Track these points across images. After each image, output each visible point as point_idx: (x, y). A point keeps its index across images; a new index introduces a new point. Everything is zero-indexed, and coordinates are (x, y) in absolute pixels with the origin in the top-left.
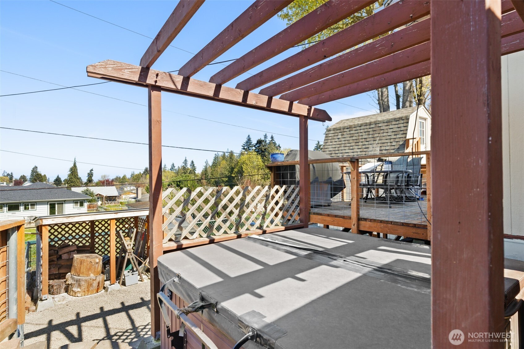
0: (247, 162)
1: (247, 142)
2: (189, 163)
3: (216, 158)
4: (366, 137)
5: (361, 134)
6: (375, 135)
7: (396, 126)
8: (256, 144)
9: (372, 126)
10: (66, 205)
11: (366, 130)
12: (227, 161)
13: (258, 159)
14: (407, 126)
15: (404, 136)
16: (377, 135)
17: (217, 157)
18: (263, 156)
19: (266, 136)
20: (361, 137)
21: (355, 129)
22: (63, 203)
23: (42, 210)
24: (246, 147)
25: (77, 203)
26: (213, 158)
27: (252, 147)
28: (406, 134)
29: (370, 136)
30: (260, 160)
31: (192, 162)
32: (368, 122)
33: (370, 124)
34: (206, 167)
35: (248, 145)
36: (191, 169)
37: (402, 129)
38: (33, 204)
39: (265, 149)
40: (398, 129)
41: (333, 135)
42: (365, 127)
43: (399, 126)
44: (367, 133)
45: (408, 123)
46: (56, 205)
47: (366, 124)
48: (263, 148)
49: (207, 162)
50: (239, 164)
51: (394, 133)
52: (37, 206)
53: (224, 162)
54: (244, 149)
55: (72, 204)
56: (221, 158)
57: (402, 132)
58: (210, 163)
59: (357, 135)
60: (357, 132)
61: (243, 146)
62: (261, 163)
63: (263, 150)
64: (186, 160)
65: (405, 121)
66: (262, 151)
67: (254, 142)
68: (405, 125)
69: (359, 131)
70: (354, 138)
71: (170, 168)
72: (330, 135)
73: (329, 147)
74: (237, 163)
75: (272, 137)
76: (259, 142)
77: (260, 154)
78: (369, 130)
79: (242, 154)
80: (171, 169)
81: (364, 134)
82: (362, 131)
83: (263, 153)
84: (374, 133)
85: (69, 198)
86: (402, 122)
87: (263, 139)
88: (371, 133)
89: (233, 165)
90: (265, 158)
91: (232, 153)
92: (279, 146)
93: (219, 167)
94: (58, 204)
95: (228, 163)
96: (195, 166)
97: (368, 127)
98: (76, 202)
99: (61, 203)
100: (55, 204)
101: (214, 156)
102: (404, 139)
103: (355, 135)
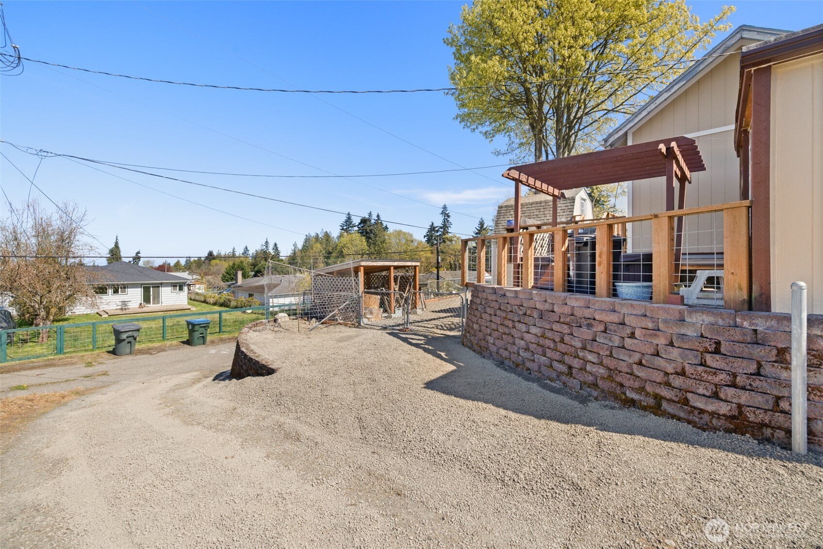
0: (349, 245)
1: (346, 221)
2: (271, 246)
3: (307, 240)
4: (537, 213)
5: (532, 211)
6: (546, 212)
7: (564, 205)
8: (360, 224)
9: (542, 205)
10: (163, 288)
11: (537, 208)
12: (321, 243)
13: (362, 241)
14: (574, 205)
15: (571, 213)
16: (548, 212)
17: (309, 239)
18: (368, 238)
19: (370, 214)
20: (532, 214)
21: (527, 206)
22: (159, 287)
23: (134, 296)
24: (345, 227)
25: (176, 286)
26: (304, 240)
27: (352, 227)
28: (573, 211)
29: (541, 213)
30: (365, 244)
31: (276, 245)
32: (538, 200)
33: (541, 202)
34: (294, 250)
35: (348, 224)
36: (273, 254)
37: (570, 207)
38: (125, 287)
39: (371, 230)
40: (565, 208)
41: (505, 211)
42: (536, 205)
43: (567, 205)
44: (538, 210)
45: (574, 202)
46: (151, 289)
47: (537, 203)
48: (368, 228)
49: (295, 245)
50: (338, 247)
51: (562, 211)
52: (129, 290)
53: (319, 245)
54: (342, 229)
55: (170, 288)
56: (314, 240)
57: (569, 210)
58: (300, 246)
59: (529, 212)
60: (528, 209)
61: (341, 226)
62: (366, 247)
63: (368, 231)
64: (267, 242)
65: (572, 201)
66: (367, 233)
67: (356, 221)
68: (572, 204)
69: (531, 209)
70: (526, 214)
71: (241, 253)
72: (502, 212)
73: (502, 222)
74: (336, 247)
75: (378, 216)
76: (364, 221)
77: (364, 236)
78: (540, 208)
79: (341, 236)
80: (243, 254)
81: (535, 211)
82: (533, 208)
83: (367, 235)
84: (545, 210)
85: (166, 280)
86: (569, 201)
87: (367, 217)
88: (542, 210)
89: (330, 249)
90: (370, 240)
91: (327, 235)
92: (386, 227)
93: (311, 251)
94: (153, 287)
95: (324, 246)
96: (279, 249)
97: (539, 205)
98: (174, 285)
99: (157, 286)
100: (150, 287)
101: (305, 237)
102: (571, 216)
103: (527, 212)
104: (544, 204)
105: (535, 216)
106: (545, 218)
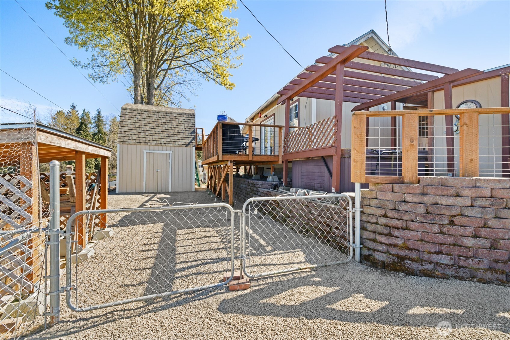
4: (164, 121)
5: (160, 119)
6: (172, 122)
7: (187, 118)
9: (168, 115)
11: (163, 117)
15: (193, 125)
16: (174, 121)
20: (160, 121)
21: (153, 113)
28: (195, 124)
29: (168, 121)
33: (167, 113)
37: (192, 121)
40: (188, 121)
41: (130, 114)
42: (162, 114)
43: (189, 119)
44: (165, 119)
45: (195, 118)
47: (163, 112)
51: (186, 122)
59: (156, 118)
60: (155, 116)
65: (193, 116)
68: (193, 119)
69: (157, 116)
70: (153, 120)
72: (126, 113)
73: (128, 123)
78: (167, 117)
81: (163, 119)
82: (160, 116)
84: (171, 120)
86: (191, 116)
88: (168, 119)
102: (194, 128)
103: (154, 118)
104: (170, 115)
105: (163, 123)
106: (173, 126)
